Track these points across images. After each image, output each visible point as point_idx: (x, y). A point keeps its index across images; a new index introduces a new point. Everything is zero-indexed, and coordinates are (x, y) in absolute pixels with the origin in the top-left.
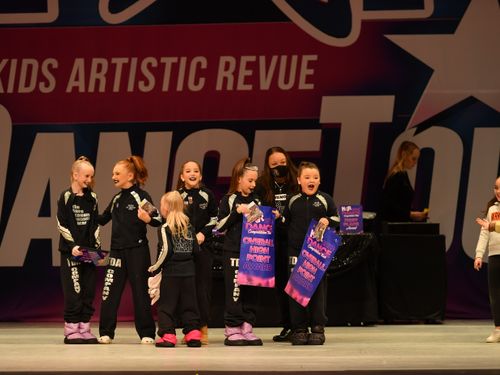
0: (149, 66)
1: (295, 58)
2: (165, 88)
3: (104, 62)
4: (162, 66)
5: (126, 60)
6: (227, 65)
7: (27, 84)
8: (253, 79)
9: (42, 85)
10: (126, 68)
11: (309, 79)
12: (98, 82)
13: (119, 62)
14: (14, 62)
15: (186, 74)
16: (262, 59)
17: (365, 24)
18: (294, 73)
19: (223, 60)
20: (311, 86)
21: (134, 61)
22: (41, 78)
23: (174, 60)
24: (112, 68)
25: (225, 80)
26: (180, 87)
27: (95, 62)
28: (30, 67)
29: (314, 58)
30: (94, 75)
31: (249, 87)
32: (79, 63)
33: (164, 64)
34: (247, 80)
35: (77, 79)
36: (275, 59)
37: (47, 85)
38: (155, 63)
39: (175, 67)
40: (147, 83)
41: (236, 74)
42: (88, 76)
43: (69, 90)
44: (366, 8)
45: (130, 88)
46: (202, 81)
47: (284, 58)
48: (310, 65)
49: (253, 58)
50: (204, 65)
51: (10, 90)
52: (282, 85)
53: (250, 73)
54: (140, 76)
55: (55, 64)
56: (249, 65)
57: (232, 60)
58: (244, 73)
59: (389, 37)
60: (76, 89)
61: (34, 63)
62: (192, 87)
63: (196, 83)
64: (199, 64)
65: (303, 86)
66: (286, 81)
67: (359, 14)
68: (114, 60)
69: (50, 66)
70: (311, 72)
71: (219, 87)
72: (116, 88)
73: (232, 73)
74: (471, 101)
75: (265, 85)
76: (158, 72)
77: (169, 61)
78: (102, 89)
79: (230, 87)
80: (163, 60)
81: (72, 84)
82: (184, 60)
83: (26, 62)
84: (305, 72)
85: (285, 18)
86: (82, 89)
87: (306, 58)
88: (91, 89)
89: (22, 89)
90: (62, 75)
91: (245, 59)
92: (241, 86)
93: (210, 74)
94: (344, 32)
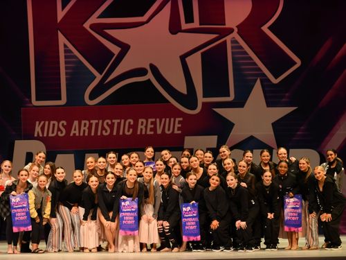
0: (107, 123)
1: (172, 119)
2: (115, 133)
3: (87, 122)
4: (113, 124)
5: (97, 121)
6: (142, 123)
7: (53, 132)
8: (154, 129)
9: (59, 133)
10: (97, 125)
11: (179, 129)
12: (84, 131)
13: (94, 122)
14: (47, 123)
15: (124, 127)
16: (158, 120)
17: (204, 104)
18: (172, 126)
19: (140, 121)
20: (180, 132)
21: (101, 121)
22: (59, 129)
23: (119, 121)
24: (91, 125)
25: (141, 129)
26: (121, 133)
27: (83, 122)
28: (54, 125)
29: (181, 119)
30: (83, 128)
31: (152, 133)
32: (76, 123)
33: (114, 123)
34: (151, 130)
35: (75, 130)
36: (163, 120)
37: (62, 133)
38: (110, 123)
39: (119, 124)
40: (106, 132)
41: (146, 127)
42: (80, 129)
43: (71, 135)
44: (204, 97)
45: (99, 134)
46: (131, 130)
47: (168, 119)
48: (179, 122)
49: (154, 120)
50: (132, 123)
51: (45, 135)
52: (167, 132)
53: (152, 126)
54: (103, 128)
55: (65, 124)
56: (152, 123)
57: (144, 121)
58: (150, 126)
59: (214, 109)
60: (75, 134)
61: (56, 123)
62: (127, 133)
63: (129, 131)
64: (130, 123)
65: (176, 132)
66: (169, 130)
67: (201, 100)
68: (91, 121)
69: (63, 124)
70: (180, 125)
71: (139, 133)
72: (93, 134)
73: (144, 126)
74: (252, 138)
75: (159, 131)
76: (111, 126)
77: (116, 121)
78: (86, 134)
79: (144, 133)
80: (113, 121)
81: (73, 132)
82: (123, 121)
83: (52, 122)
84: (177, 125)
85: (168, 101)
86: (77, 135)
87: (177, 120)
88: (82, 134)
89: (50, 135)
90: (68, 128)
91: (150, 120)
92: (149, 132)
93: (135, 127)
94: (194, 108)
